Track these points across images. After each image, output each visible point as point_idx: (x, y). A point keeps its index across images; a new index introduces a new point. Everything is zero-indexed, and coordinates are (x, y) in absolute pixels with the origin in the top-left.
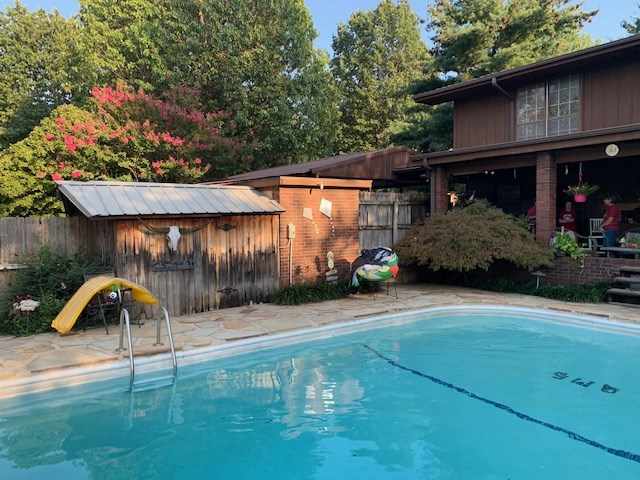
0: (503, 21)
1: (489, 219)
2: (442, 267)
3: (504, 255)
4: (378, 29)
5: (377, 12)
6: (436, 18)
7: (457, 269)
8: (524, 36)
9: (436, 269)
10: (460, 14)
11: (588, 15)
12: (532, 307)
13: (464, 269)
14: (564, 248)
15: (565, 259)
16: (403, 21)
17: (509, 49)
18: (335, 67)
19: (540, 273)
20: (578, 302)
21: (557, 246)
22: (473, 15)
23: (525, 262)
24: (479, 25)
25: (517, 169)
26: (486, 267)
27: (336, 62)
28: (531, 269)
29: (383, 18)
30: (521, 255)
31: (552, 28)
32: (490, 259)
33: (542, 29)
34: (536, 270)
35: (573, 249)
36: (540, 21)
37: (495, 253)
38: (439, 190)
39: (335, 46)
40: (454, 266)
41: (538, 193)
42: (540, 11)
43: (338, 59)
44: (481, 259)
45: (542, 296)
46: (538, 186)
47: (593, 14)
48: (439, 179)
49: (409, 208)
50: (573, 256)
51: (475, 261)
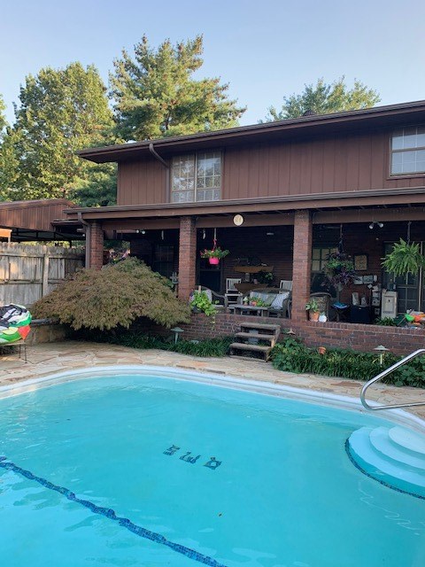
0: (172, 101)
1: (135, 277)
2: (83, 326)
3: (145, 313)
4: (66, 89)
5: (66, 73)
6: (117, 88)
7: (98, 328)
8: (190, 118)
9: (77, 327)
10: (138, 89)
11: (238, 111)
12: (163, 365)
13: (105, 327)
14: (200, 305)
15: (201, 315)
16: (91, 87)
17: (177, 127)
18: (21, 118)
19: (178, 330)
20: (205, 356)
21: (194, 303)
22: (150, 92)
23: (164, 320)
24: (152, 101)
25: (164, 230)
26: (127, 325)
27: (23, 113)
28: (169, 326)
29: (72, 80)
30: (160, 312)
31: (211, 117)
32: (131, 316)
33: (204, 116)
34: (173, 326)
35: (207, 306)
36: (202, 108)
37: (136, 311)
38: (93, 246)
39: (22, 97)
40: (95, 324)
41: (181, 255)
42: (202, 100)
43: (25, 111)
44: (124, 317)
45: (177, 351)
46: (181, 248)
47: (242, 111)
48: (94, 235)
49: (63, 261)
50: (207, 313)
51: (117, 318)
